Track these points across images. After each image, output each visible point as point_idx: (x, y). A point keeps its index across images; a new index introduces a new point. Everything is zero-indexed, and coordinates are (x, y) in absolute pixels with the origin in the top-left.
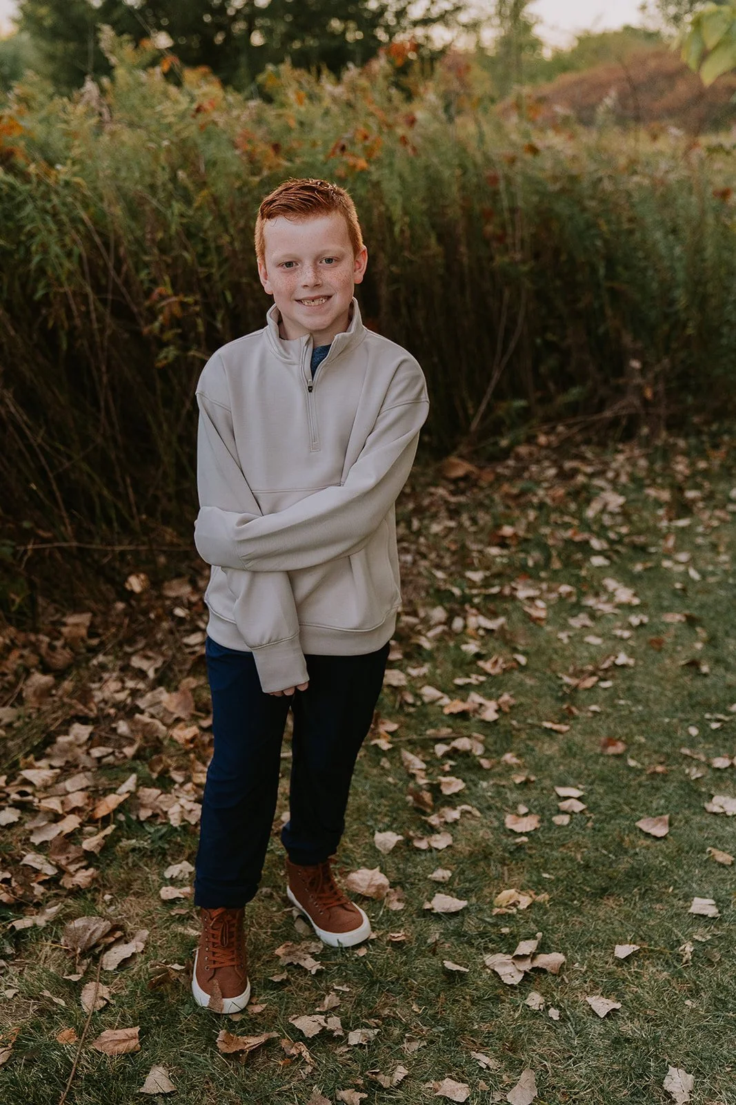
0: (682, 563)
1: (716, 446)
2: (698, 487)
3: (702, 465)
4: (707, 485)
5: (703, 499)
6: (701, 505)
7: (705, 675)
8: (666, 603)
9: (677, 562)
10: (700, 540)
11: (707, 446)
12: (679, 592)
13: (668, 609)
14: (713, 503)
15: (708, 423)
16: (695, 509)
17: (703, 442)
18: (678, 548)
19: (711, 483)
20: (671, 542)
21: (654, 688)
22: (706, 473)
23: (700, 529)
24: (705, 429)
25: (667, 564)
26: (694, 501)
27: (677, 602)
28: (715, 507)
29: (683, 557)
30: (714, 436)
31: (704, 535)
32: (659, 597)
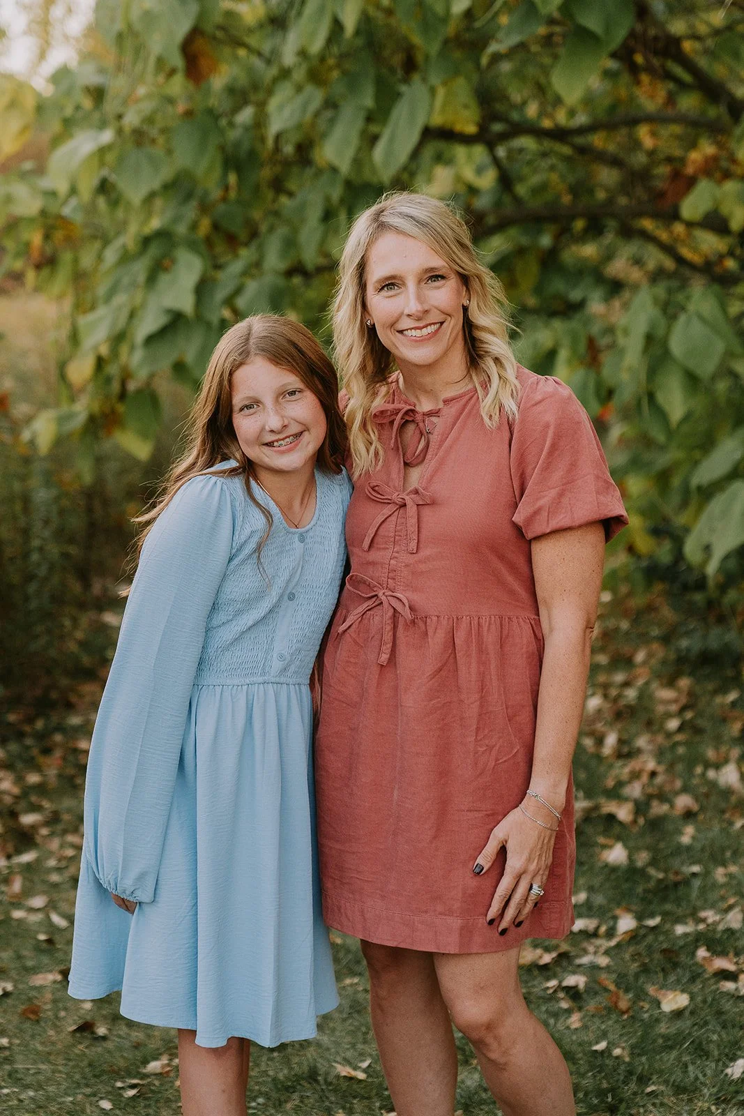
0: (38, 910)
1: (47, 751)
2: (35, 808)
3: (33, 778)
4: (46, 804)
5: (47, 823)
6: (44, 831)
7: (104, 1038)
8: (30, 963)
9: (32, 910)
10: (55, 878)
11: (35, 752)
12: (45, 945)
13: (35, 970)
14: (60, 827)
15: (30, 720)
16: (38, 840)
17: (28, 748)
18: (27, 892)
19: (51, 800)
20: (17, 886)
21: (43, 1067)
22: (41, 789)
23: (52, 863)
24: (27, 729)
25: (18, 914)
26: (34, 827)
27: (45, 959)
28: (65, 832)
29: (38, 902)
30: (42, 736)
31: (58, 870)
32: (19, 957)
